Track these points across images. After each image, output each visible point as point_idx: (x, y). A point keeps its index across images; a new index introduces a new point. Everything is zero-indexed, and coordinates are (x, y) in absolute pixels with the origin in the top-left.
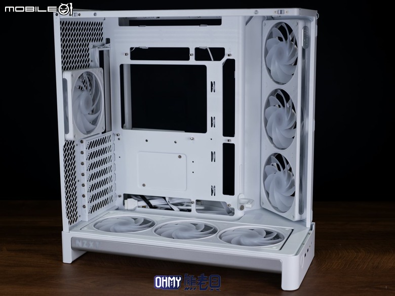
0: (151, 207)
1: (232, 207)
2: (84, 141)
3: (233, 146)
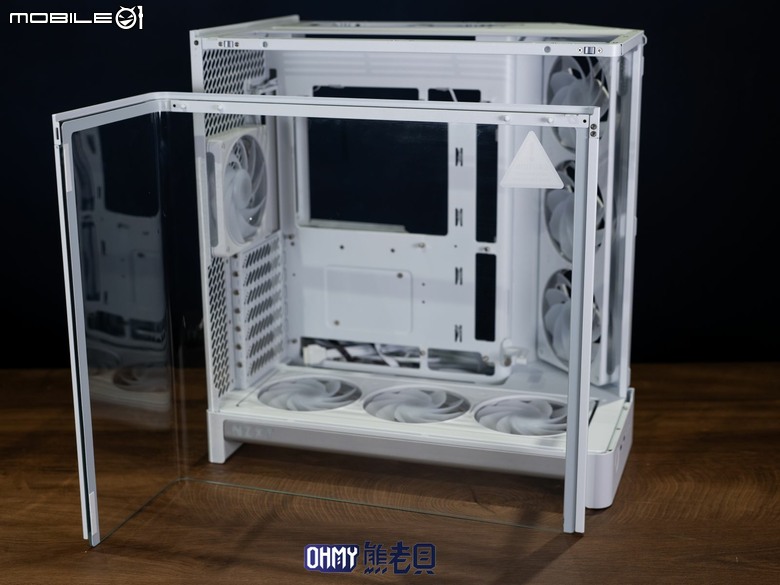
0: (349, 359)
1: (490, 361)
2: (240, 255)
3: (493, 258)
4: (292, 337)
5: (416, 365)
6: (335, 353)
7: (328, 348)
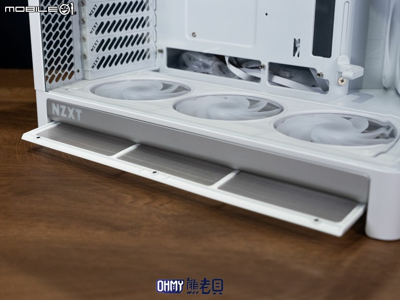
1: (325, 78)
4: (160, 48)
5: (257, 80)
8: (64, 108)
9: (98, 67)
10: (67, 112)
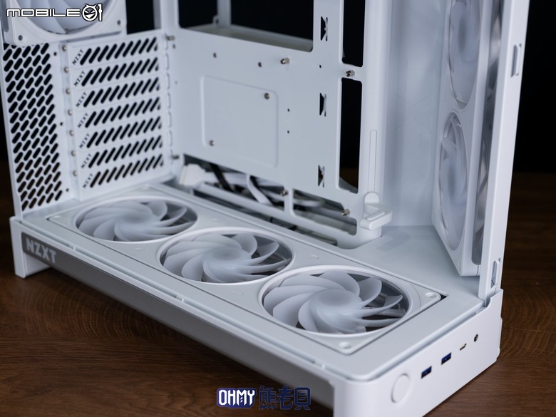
0: (227, 187)
1: (352, 216)
2: (69, 47)
3: (358, 85)
4: (175, 153)
5: (280, 204)
6: (212, 178)
7: (207, 170)
8: (38, 245)
9: (92, 185)
10: (41, 251)
